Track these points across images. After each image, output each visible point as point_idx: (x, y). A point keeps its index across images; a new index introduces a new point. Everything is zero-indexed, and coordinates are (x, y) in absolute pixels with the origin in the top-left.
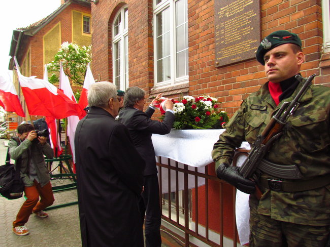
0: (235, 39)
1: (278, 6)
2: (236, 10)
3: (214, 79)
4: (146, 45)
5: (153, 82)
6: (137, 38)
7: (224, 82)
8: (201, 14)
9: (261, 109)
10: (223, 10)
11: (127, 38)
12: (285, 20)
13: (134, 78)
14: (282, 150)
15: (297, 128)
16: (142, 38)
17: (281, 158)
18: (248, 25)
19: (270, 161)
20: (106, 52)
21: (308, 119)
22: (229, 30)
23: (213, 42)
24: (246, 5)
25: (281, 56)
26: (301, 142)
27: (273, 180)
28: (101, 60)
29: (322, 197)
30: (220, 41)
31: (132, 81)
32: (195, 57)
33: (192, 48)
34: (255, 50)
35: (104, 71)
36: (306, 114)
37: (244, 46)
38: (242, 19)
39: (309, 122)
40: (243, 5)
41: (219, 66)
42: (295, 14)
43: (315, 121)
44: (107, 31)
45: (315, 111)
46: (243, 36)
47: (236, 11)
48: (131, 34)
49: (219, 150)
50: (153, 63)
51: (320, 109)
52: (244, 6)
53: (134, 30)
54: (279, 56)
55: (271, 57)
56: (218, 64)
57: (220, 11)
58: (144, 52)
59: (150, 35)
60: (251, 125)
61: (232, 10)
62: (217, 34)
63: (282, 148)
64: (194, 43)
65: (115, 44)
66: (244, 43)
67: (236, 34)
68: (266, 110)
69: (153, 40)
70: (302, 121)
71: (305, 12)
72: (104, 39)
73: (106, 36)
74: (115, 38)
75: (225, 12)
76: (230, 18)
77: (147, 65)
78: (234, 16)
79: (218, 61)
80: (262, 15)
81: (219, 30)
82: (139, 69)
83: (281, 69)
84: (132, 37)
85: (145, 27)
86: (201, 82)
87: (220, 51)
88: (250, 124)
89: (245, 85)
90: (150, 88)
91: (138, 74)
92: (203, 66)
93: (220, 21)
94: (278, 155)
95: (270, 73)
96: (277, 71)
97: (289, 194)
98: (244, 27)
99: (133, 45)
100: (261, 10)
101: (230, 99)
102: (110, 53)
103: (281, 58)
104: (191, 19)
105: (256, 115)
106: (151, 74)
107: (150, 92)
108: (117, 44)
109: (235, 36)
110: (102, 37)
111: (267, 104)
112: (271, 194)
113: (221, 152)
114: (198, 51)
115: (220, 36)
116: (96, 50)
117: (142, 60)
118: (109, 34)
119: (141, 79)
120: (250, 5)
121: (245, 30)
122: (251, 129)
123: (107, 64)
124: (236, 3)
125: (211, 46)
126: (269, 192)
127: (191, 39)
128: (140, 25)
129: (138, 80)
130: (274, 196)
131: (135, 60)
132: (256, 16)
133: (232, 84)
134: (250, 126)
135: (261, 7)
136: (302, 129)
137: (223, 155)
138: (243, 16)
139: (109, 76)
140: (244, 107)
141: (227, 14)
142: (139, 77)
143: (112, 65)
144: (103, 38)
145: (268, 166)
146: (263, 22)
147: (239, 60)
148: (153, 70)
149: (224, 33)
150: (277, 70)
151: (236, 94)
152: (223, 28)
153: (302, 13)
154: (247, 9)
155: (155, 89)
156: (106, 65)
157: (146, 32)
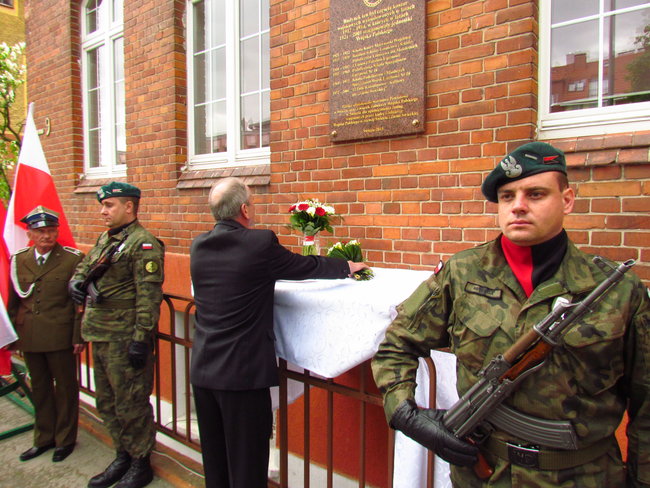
0: (373, 89)
1: (460, 36)
2: (377, 28)
3: (327, 165)
4: (169, 69)
5: (185, 152)
6: (146, 48)
7: (347, 174)
8: (299, 24)
9: (488, 295)
10: (348, 24)
11: (120, 43)
12: (473, 66)
13: (140, 140)
14: (544, 392)
15: (574, 349)
16: (159, 51)
17: (541, 407)
18: (402, 65)
19: (515, 408)
20: (67, 67)
21: (593, 331)
22: (361, 68)
23: (326, 87)
24: (398, 23)
25: (540, 196)
26: (580, 377)
27: (519, 447)
28: (52, 86)
29: (604, 475)
30: (341, 87)
31: (135, 146)
32: (286, 113)
33: (278, 92)
34: (412, 118)
35: (60, 113)
36: (589, 321)
37: (391, 106)
38: (389, 50)
39: (594, 339)
40: (390, 22)
41: (337, 139)
42: (492, 59)
43: (606, 338)
44: (68, 18)
45: (603, 316)
46: (389, 85)
47: (377, 32)
48: (132, 38)
49: (392, 368)
50: (186, 111)
51: (611, 312)
52: (393, 24)
53: (138, 29)
54: (536, 194)
55: (519, 195)
56: (335, 136)
57: (342, 24)
58: (164, 83)
59: (180, 48)
60: (472, 328)
61: (368, 28)
62: (336, 72)
63: (543, 387)
64: (284, 84)
65: (89, 52)
66: (392, 101)
67: (375, 78)
68: (501, 298)
69: (184, 60)
70: (583, 336)
71: (510, 58)
72: (58, 38)
73: (65, 30)
74: (88, 40)
75: (353, 29)
76: (364, 43)
77: (173, 114)
78: (372, 41)
79: (336, 128)
80: (428, 49)
81: (340, 64)
82: (153, 120)
83: (539, 224)
84: (135, 44)
85: (166, 25)
86: (297, 167)
87: (340, 108)
88: (468, 324)
89: (389, 184)
90: (178, 167)
91: (150, 132)
92: (303, 133)
93: (342, 46)
94: (535, 401)
95: (517, 229)
96: (531, 226)
97: (550, 474)
98: (392, 67)
99: (136, 63)
100: (427, 39)
101: (359, 209)
102: (76, 72)
103: (538, 199)
104: (278, 29)
105: (480, 307)
106: (181, 136)
107: (179, 174)
108: (93, 54)
109: (373, 83)
110: (55, 30)
111: (501, 287)
112: (512, 472)
113: (397, 372)
114: (291, 102)
115: (342, 78)
116: (38, 60)
117: (160, 100)
118: (72, 27)
119: (157, 143)
120: (405, 24)
121: (393, 75)
122: (471, 337)
123: (70, 96)
124: (377, 15)
125: (321, 95)
126: (509, 467)
127: (275, 73)
128: (153, 19)
129: (149, 145)
130: (519, 476)
131: (141, 98)
132: (416, 49)
133: (365, 179)
134: (468, 328)
135: (426, 32)
136: (583, 352)
137: (402, 379)
138: (390, 45)
139: (75, 125)
140: (446, 282)
141: (358, 34)
142: (152, 138)
143: (80, 100)
144: (56, 34)
145: (509, 419)
146: (430, 63)
147: (380, 134)
148: (185, 126)
149: (351, 73)
150: (531, 223)
151: (372, 200)
152: (349, 62)
153: (504, 59)
154: (399, 31)
155: (191, 169)
156: (66, 99)
157: (170, 39)
